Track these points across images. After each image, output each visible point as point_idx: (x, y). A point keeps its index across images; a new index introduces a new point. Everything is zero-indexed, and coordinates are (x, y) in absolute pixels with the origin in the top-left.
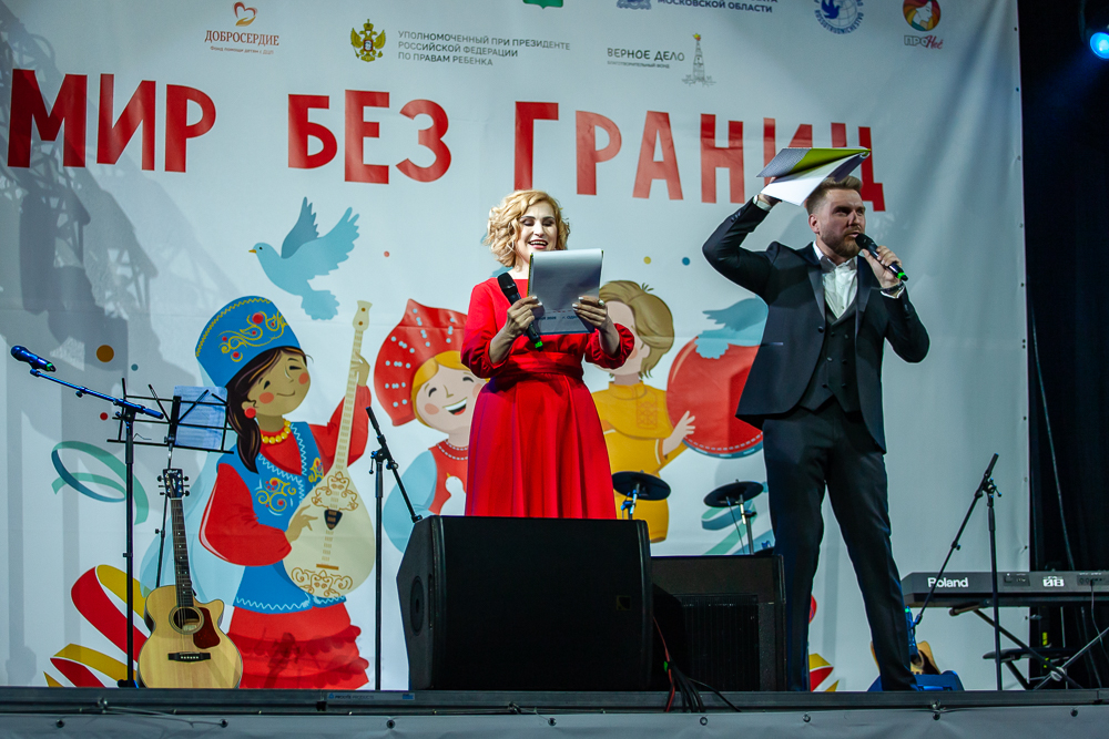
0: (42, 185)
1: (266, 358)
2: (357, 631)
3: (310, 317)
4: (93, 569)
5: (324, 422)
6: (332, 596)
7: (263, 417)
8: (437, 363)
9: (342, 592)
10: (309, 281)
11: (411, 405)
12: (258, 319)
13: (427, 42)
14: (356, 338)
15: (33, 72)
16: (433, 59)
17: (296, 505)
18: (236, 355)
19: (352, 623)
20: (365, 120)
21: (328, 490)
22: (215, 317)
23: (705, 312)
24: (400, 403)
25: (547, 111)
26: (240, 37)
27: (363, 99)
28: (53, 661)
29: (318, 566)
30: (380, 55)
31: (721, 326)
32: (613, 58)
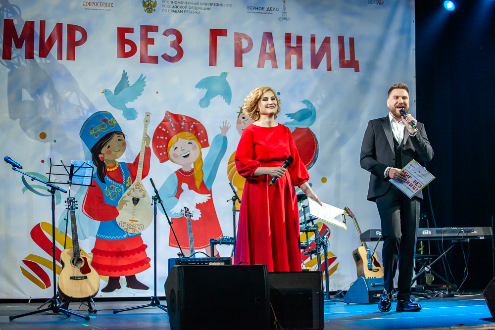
0: (16, 67)
1: (108, 136)
2: (146, 246)
3: (126, 119)
4: (39, 224)
5: (132, 162)
6: (136, 232)
7: (107, 161)
8: (178, 137)
9: (140, 231)
10: (126, 104)
11: (167, 154)
12: (105, 121)
13: (174, 5)
14: (145, 127)
15: (12, 20)
16: (176, 12)
17: (121, 196)
18: (96, 135)
19: (144, 243)
20: (148, 37)
21: (134, 189)
22: (87, 120)
23: (286, 114)
24: (163, 153)
25: (223, 33)
26: (97, 4)
27: (147, 29)
28: (24, 261)
29: (130, 220)
30: (155, 10)
31: (293, 120)
32: (250, 10)
